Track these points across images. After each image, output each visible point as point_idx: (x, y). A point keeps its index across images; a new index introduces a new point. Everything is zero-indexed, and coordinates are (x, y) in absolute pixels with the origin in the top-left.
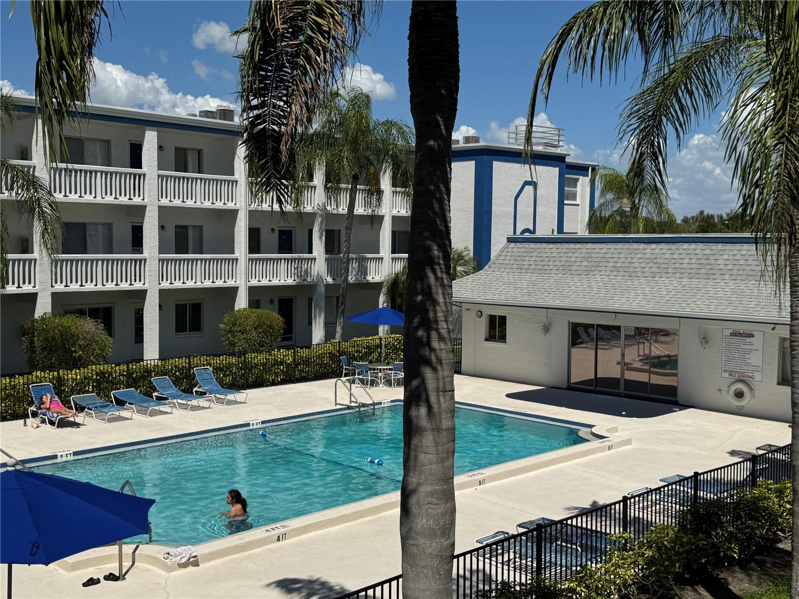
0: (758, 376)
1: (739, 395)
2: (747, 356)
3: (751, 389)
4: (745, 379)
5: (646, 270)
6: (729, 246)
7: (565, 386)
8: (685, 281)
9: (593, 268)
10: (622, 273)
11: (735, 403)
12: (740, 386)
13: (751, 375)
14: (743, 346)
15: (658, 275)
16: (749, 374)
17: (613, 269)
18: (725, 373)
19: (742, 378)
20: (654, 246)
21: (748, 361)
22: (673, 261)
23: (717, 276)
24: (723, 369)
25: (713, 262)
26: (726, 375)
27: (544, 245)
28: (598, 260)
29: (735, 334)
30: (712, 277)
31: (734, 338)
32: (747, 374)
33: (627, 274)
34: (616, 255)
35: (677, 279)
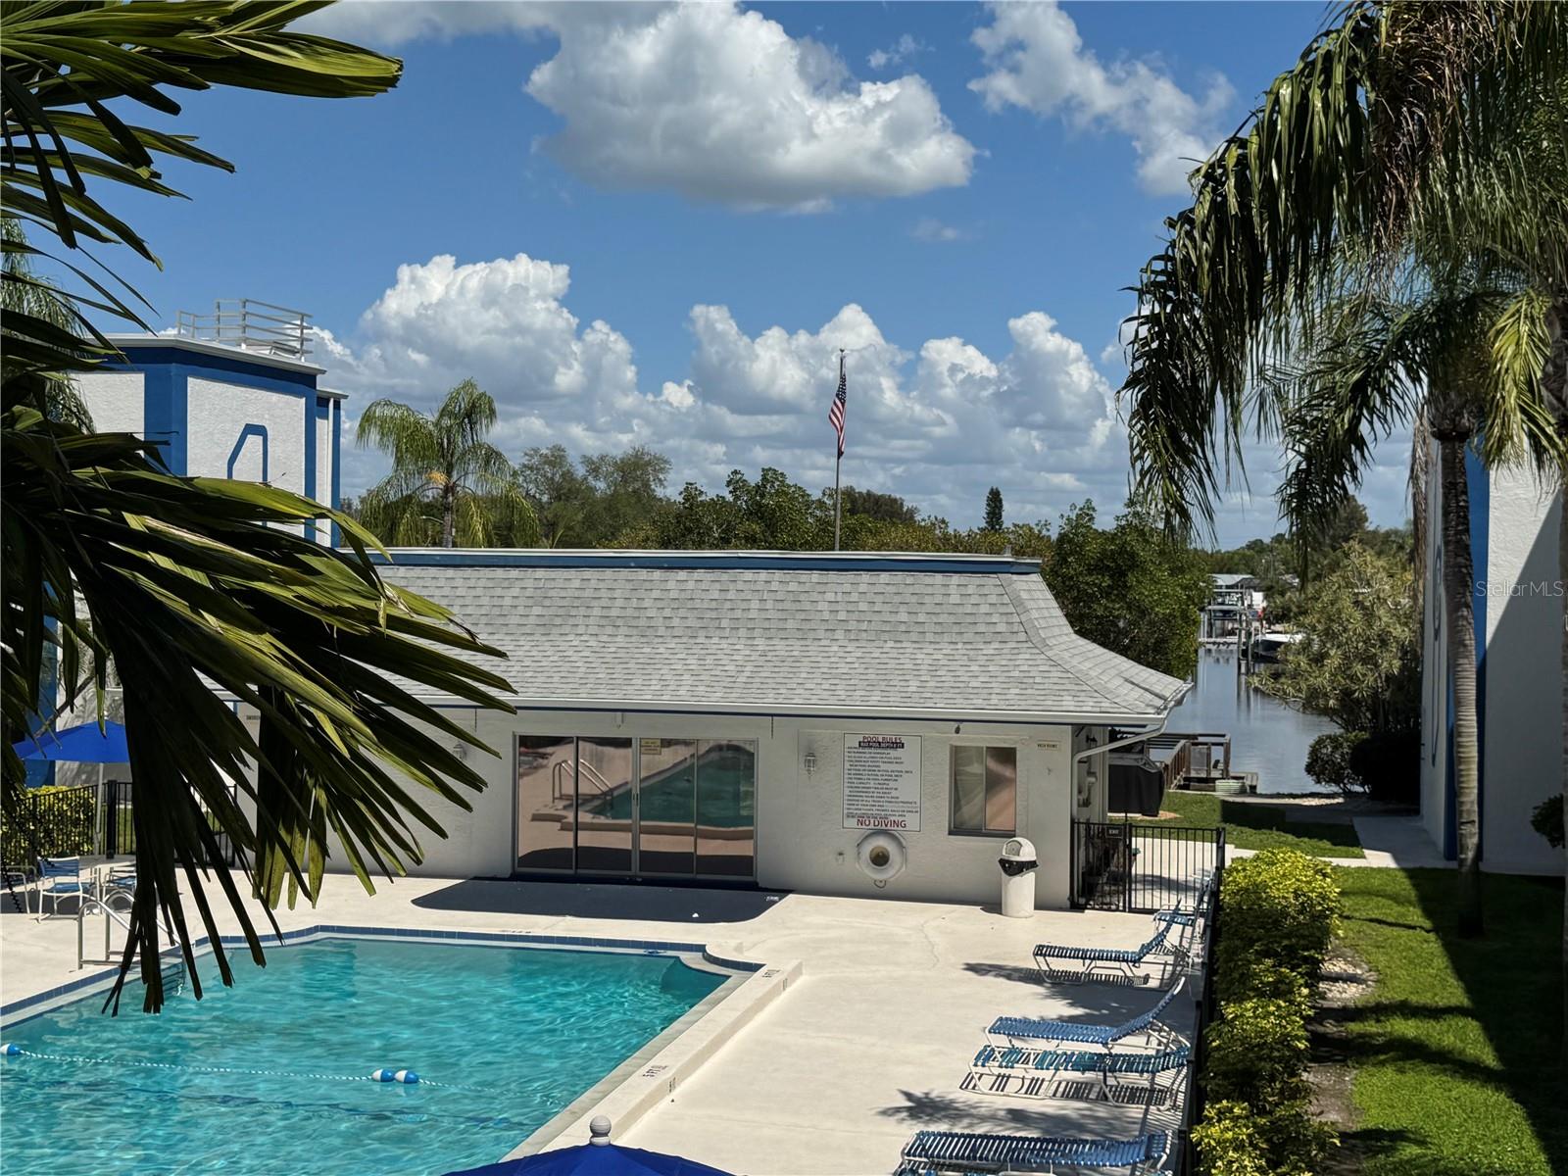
0: (912, 821)
1: (880, 859)
2: (892, 784)
3: (901, 846)
4: (889, 827)
5: (676, 622)
6: (833, 576)
7: (508, 873)
8: (761, 643)
9: (558, 621)
10: (623, 630)
11: (872, 875)
12: (881, 843)
13: (901, 819)
14: (884, 767)
15: (702, 633)
16: (896, 819)
17: (603, 622)
18: (851, 819)
19: (884, 827)
20: (682, 575)
21: (894, 793)
22: (728, 605)
23: (821, 634)
24: (846, 811)
25: (808, 606)
26: (852, 823)
27: (433, 571)
28: (565, 603)
29: (867, 744)
30: (812, 635)
31: (866, 750)
32: (893, 818)
33: (635, 632)
34: (603, 593)
35: (743, 641)
